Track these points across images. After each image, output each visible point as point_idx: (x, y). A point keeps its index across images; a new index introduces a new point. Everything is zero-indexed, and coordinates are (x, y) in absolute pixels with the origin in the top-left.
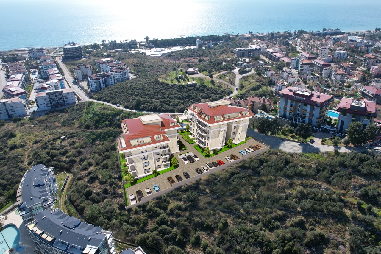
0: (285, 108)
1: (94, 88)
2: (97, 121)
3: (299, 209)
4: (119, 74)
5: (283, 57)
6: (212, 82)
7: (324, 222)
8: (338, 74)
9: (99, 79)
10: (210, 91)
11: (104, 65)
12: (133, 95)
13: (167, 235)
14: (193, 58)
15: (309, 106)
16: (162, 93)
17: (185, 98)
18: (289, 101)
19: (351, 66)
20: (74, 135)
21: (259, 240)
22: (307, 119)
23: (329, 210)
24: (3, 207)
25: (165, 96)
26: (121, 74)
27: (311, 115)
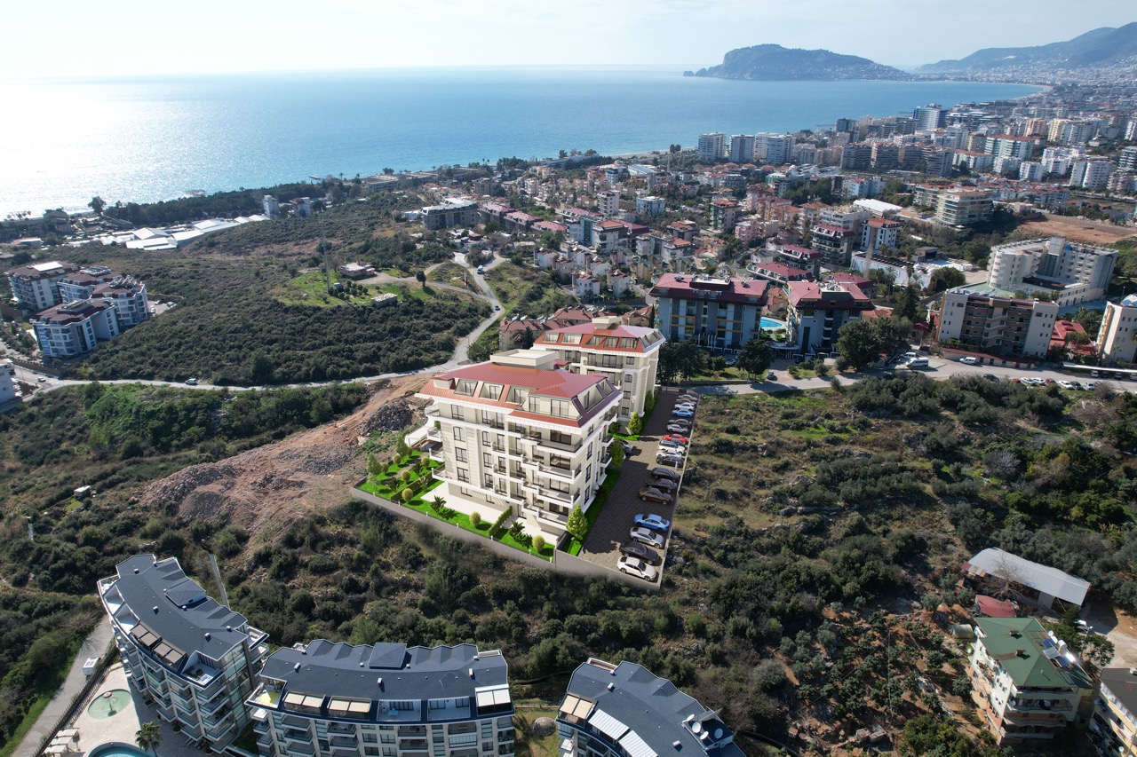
0: (675, 320)
1: (64, 348)
2: (157, 433)
3: (840, 504)
4: (127, 300)
5: (537, 221)
6: (428, 290)
7: (896, 513)
8: (677, 248)
9: (78, 320)
10: (440, 311)
11: (44, 282)
12: (223, 348)
13: (593, 635)
14: (292, 243)
15: (731, 308)
16: (315, 331)
17: (386, 335)
18: (683, 303)
19: (691, 228)
20: (115, 477)
21: (802, 579)
22: (729, 337)
23: (894, 491)
24: (22, 718)
25: (329, 337)
26: (131, 302)
27: (737, 326)
